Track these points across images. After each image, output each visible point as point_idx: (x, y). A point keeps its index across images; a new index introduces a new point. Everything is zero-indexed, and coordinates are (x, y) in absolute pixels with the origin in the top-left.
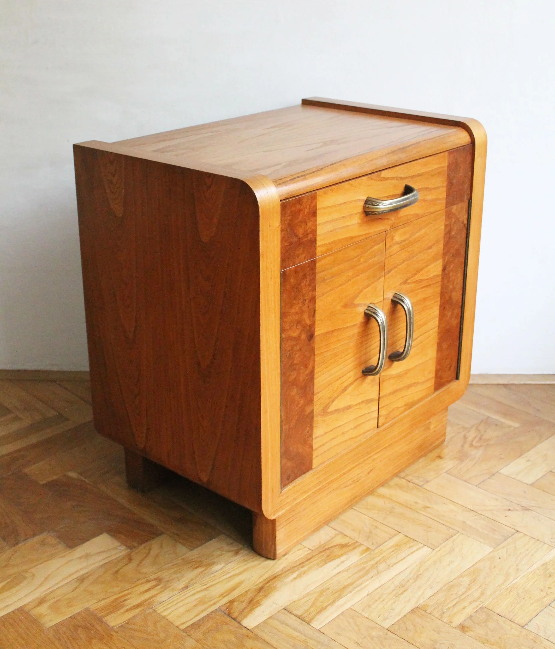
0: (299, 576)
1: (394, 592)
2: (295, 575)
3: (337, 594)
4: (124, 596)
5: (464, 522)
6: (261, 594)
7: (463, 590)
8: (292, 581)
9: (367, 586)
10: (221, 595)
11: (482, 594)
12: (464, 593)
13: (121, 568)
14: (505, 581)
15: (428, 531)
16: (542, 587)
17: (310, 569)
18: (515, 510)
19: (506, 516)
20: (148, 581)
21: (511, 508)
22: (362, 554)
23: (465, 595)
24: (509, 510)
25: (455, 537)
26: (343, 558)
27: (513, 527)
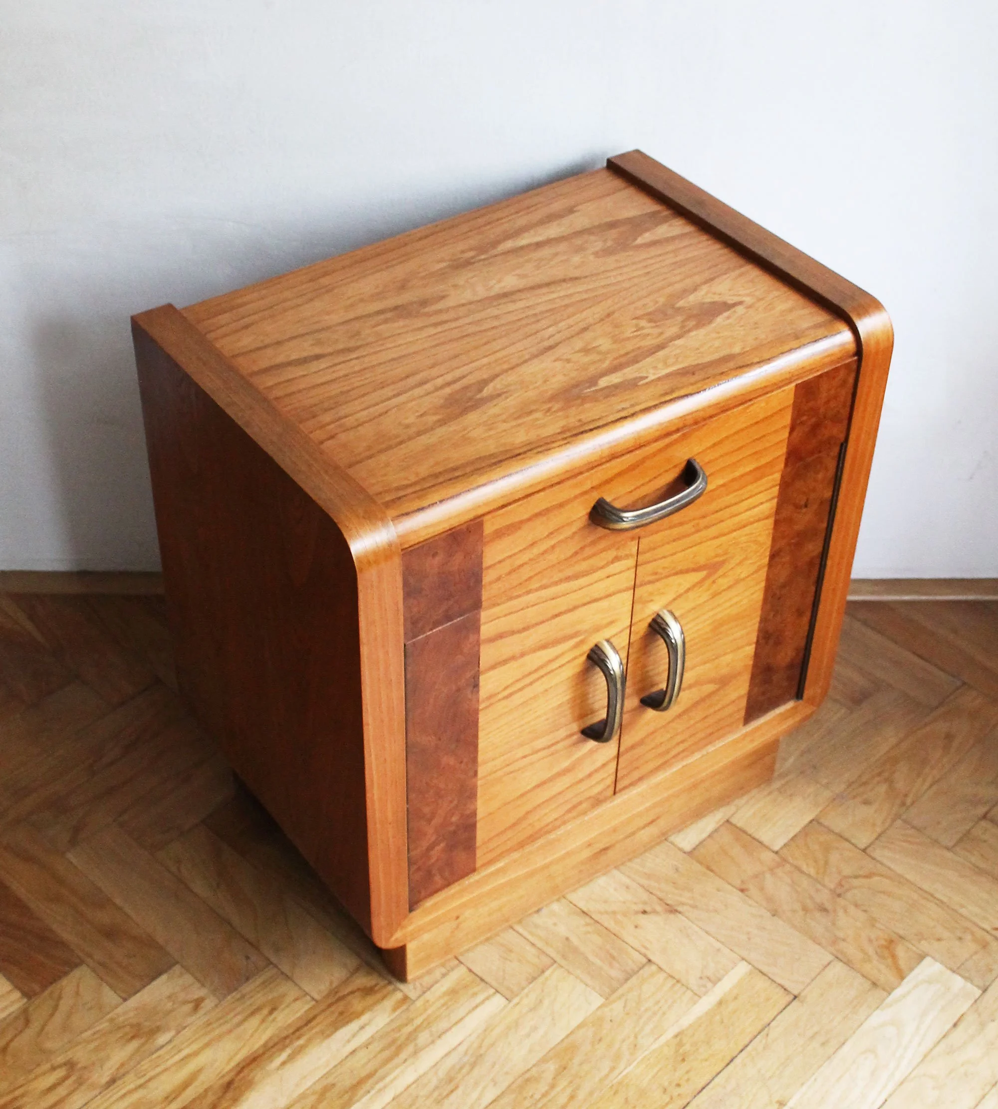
0: (291, 1058)
1: (436, 1094)
2: (284, 1056)
3: (346, 1097)
4: (16, 1099)
5: (567, 939)
6: (229, 1095)
7: (543, 1090)
8: (278, 1069)
9: (395, 1078)
10: (167, 1098)
11: (572, 1097)
12: (544, 1095)
13: (11, 1040)
14: (613, 1069)
15: (506, 959)
16: (666, 1084)
17: (310, 1040)
18: (654, 912)
19: (636, 927)
20: (54, 1068)
21: (648, 909)
22: (395, 1009)
23: (545, 1100)
24: (644, 912)
25: (548, 973)
26: (365, 1018)
27: (643, 950)
